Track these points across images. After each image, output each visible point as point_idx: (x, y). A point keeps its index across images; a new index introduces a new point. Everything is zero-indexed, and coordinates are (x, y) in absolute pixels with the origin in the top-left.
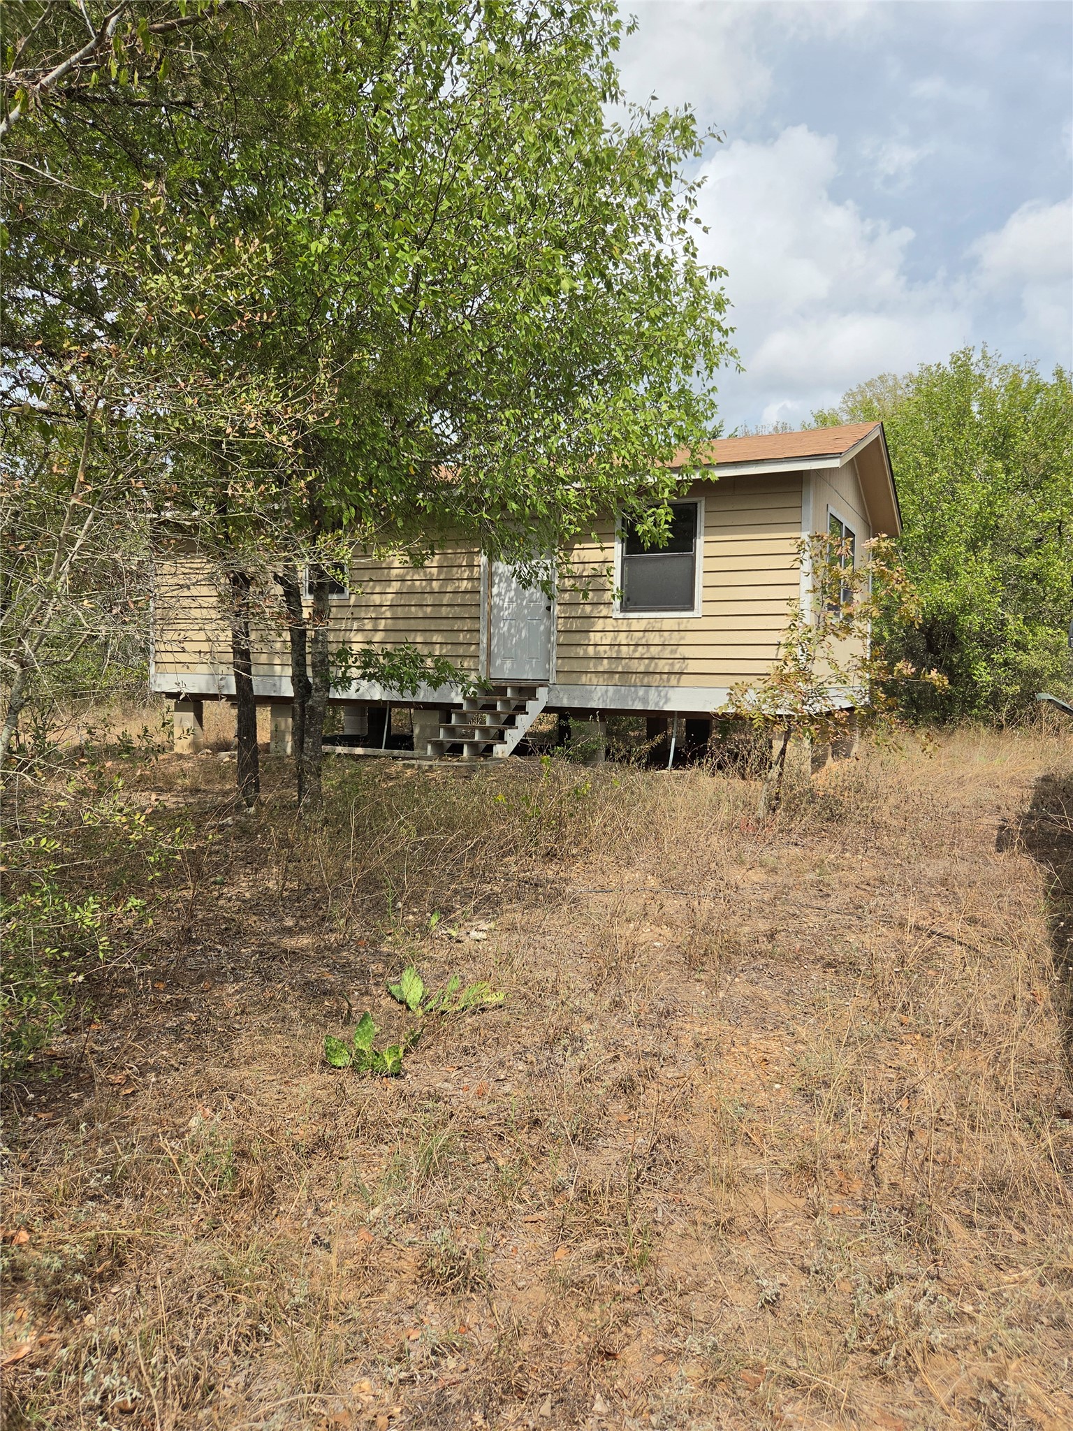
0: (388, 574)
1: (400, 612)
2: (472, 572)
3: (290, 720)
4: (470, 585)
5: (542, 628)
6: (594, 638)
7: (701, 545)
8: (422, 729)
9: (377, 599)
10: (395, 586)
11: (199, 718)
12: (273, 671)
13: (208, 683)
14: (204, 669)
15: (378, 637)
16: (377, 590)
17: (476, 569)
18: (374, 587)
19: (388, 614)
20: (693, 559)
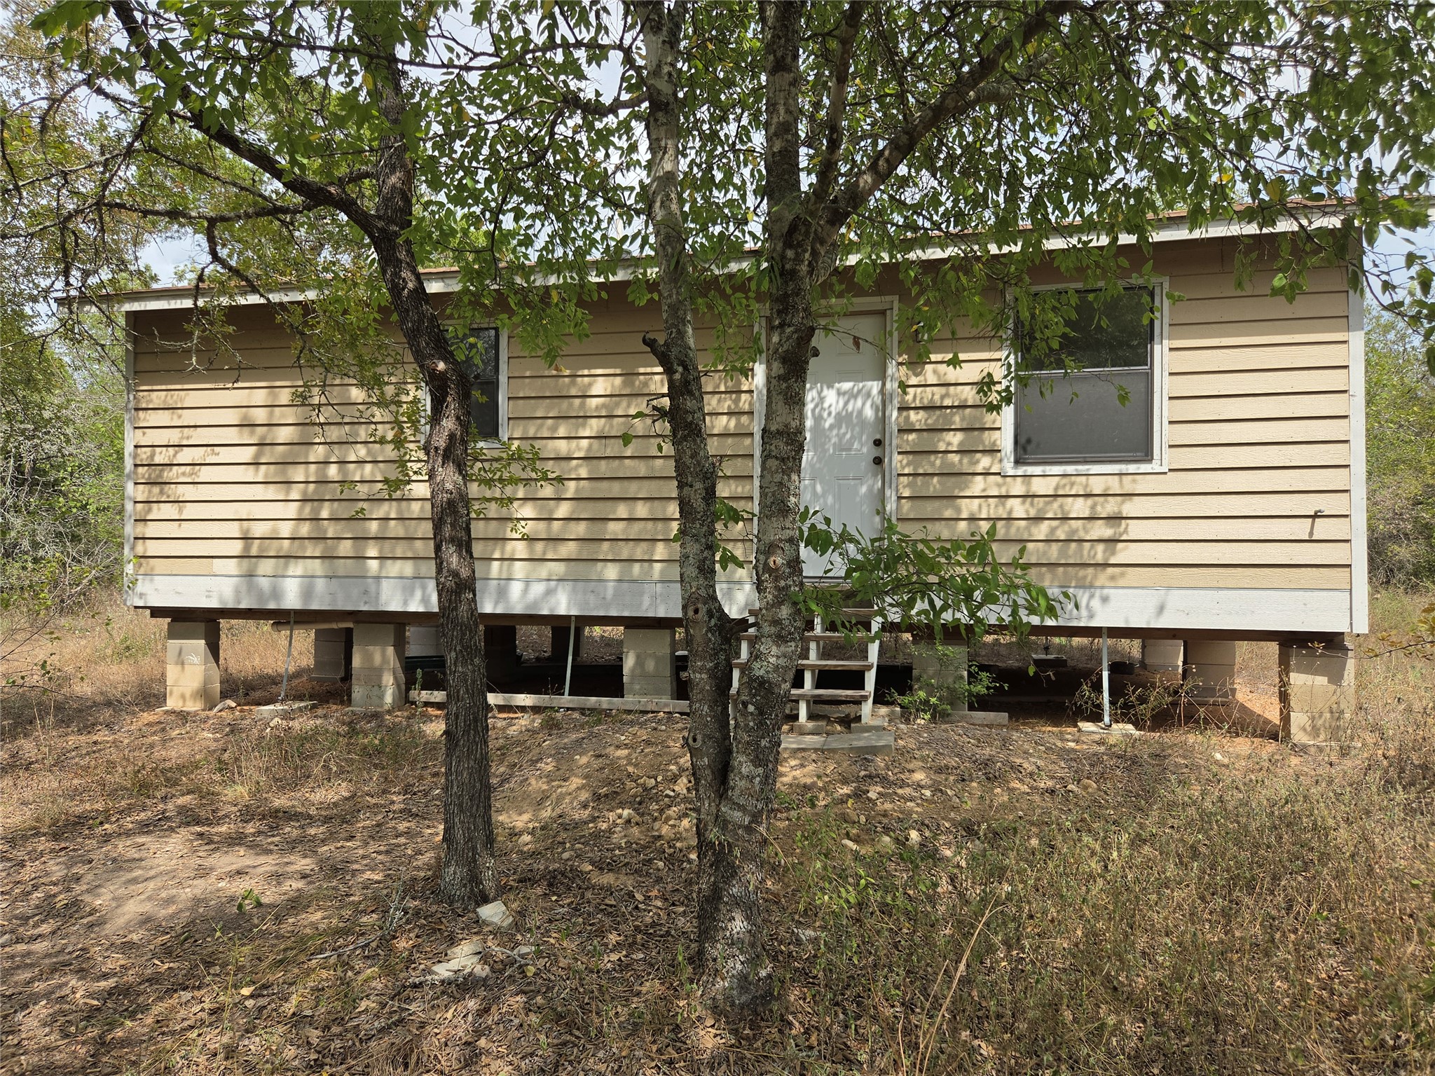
0: (583, 405)
1: (604, 468)
2: (737, 401)
3: (390, 650)
4: (733, 423)
5: (864, 489)
6: (968, 507)
7: (1163, 355)
8: (640, 662)
9: (562, 447)
10: (594, 426)
11: (214, 649)
12: (366, 569)
13: (237, 592)
14: (232, 566)
15: (563, 510)
16: (562, 432)
17: (744, 397)
18: (555, 429)
19: (583, 473)
20: (1149, 377)
